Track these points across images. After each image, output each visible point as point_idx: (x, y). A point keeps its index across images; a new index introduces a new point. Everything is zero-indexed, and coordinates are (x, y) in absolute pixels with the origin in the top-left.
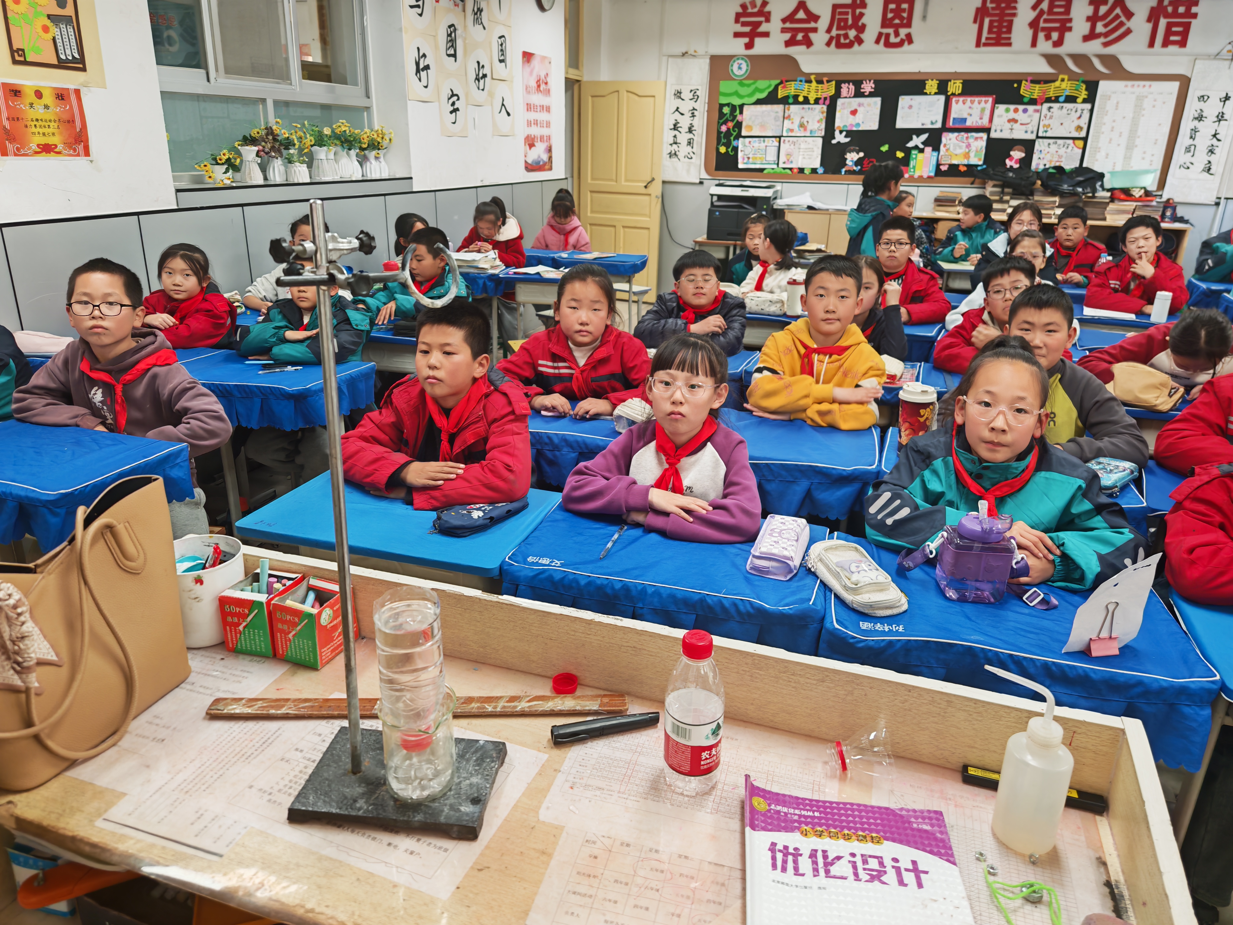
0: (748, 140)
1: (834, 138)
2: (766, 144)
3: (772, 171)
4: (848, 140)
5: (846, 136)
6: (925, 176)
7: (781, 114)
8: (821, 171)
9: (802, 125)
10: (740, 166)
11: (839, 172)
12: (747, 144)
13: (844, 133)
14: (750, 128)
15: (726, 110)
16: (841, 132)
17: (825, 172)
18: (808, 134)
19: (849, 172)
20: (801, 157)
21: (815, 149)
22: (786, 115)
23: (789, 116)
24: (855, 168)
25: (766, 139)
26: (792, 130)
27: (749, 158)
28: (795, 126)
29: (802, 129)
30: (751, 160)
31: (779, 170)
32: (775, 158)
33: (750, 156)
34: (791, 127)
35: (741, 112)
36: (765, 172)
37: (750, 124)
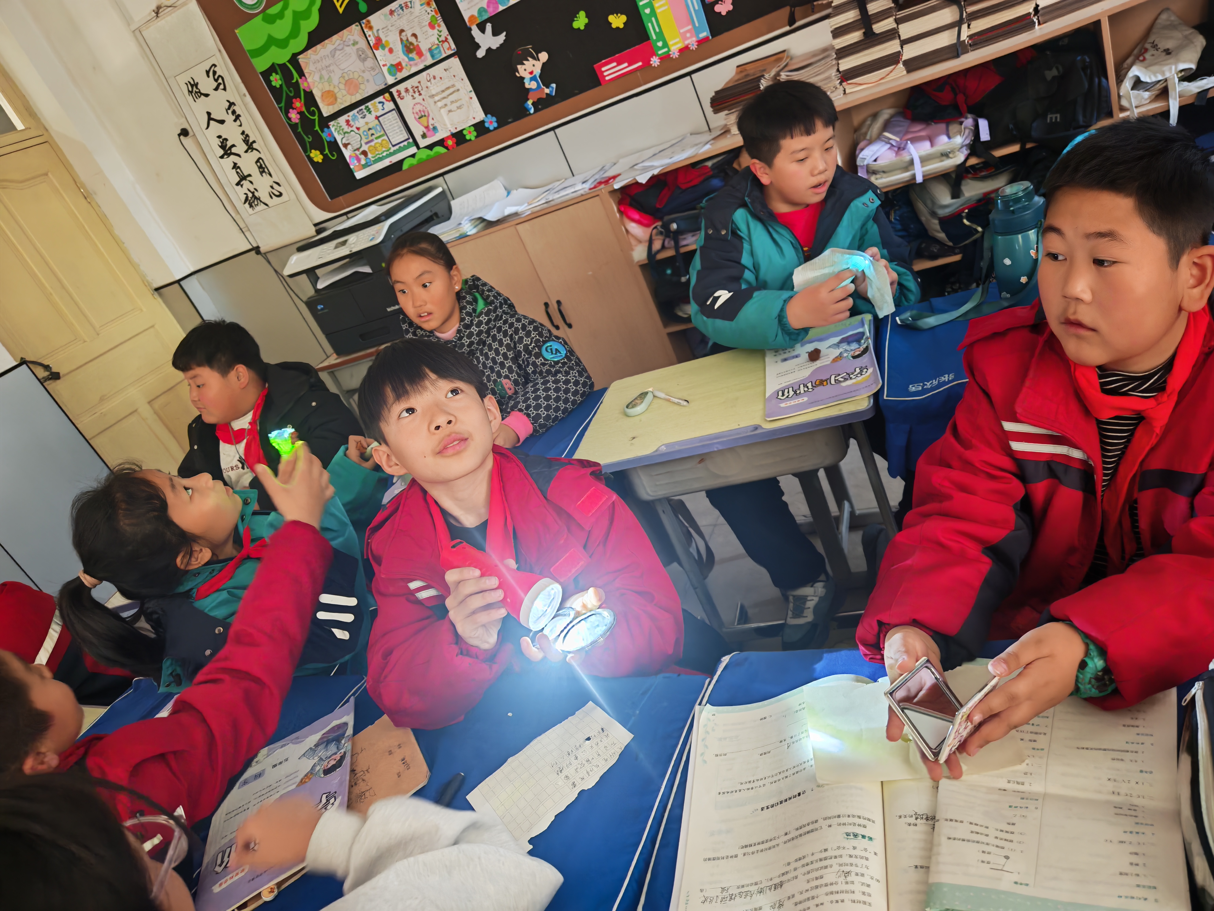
0: (342, 120)
1: (478, 46)
2: (374, 114)
3: (413, 161)
4: (502, 38)
5: (495, 33)
6: (692, 42)
7: (363, 43)
8: (491, 123)
9: (409, 48)
10: (359, 175)
11: (525, 113)
12: (346, 129)
13: (489, 26)
14: (331, 96)
15: (276, 80)
16: (482, 27)
17: (501, 123)
18: (430, 61)
19: (540, 104)
20: (444, 111)
21: (458, 85)
22: (372, 41)
23: (379, 40)
24: (547, 91)
25: (369, 104)
26: (398, 67)
27: (365, 153)
28: (400, 56)
29: (413, 55)
30: (370, 156)
31: (424, 154)
32: (405, 135)
33: (365, 148)
34: (393, 60)
35: (301, 74)
36: (405, 166)
37: (327, 88)
